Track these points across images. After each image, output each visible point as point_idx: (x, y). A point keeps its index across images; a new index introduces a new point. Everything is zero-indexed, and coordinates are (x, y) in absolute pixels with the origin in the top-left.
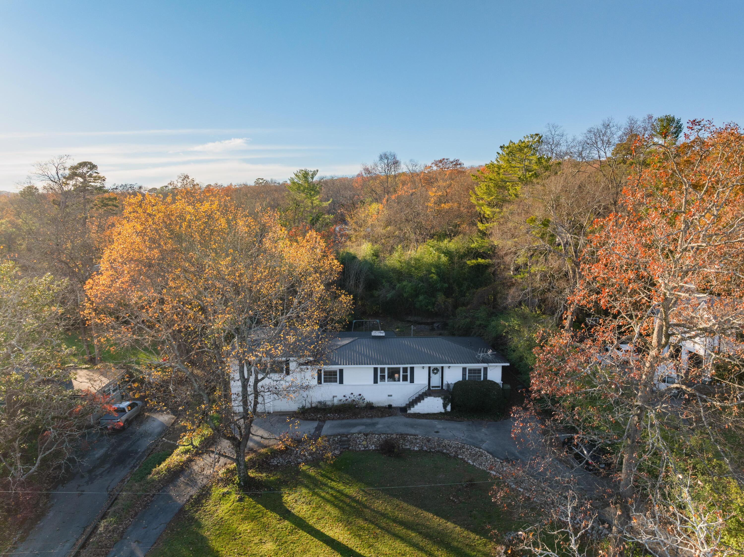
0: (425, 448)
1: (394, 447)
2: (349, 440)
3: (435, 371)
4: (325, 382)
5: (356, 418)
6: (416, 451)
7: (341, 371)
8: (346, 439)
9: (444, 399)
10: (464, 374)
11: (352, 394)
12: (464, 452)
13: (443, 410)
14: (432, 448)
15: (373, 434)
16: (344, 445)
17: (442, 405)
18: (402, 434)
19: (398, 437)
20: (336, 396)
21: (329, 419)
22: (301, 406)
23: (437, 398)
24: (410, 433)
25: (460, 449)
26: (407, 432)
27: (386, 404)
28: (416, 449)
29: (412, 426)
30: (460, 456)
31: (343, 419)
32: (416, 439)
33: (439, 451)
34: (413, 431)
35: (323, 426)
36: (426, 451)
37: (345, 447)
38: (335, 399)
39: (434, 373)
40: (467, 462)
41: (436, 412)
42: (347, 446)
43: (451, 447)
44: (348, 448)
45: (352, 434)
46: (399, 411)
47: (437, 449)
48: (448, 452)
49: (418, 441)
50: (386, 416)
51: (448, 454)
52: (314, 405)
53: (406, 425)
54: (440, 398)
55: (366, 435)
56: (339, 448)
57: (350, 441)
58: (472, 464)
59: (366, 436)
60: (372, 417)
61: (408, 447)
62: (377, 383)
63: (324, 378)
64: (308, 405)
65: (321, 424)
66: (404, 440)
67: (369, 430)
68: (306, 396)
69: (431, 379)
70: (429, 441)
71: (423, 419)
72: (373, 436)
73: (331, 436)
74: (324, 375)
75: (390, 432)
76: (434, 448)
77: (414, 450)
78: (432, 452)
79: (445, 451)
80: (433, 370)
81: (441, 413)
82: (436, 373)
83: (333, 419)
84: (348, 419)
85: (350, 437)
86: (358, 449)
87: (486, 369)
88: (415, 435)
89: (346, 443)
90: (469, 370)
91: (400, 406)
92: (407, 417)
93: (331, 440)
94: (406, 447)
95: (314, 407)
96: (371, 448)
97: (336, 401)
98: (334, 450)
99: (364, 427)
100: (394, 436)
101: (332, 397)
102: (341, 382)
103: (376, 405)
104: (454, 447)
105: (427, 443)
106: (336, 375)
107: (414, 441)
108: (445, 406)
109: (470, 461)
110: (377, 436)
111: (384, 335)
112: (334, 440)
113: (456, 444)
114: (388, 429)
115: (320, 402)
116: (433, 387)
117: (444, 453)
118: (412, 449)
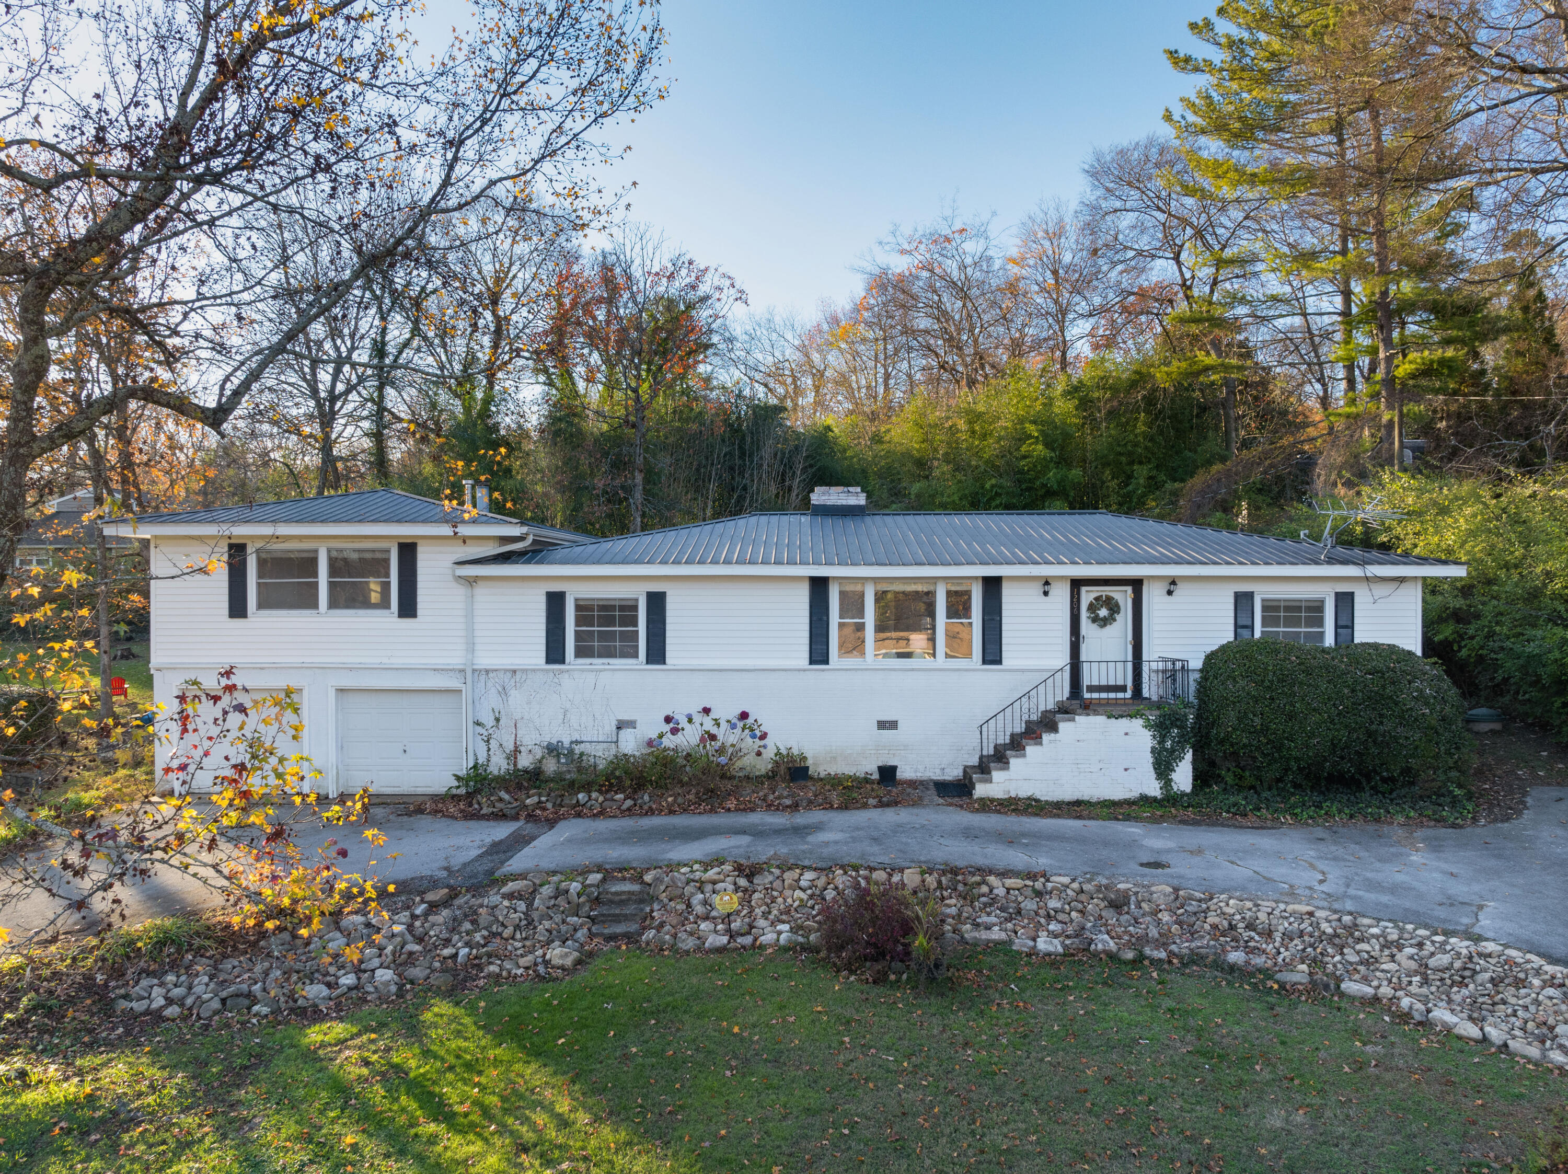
0: (1104, 942)
1: (907, 928)
2: (647, 897)
3: (1103, 612)
4: (580, 652)
5: (712, 811)
6: (1051, 960)
7: (657, 601)
8: (636, 887)
9: (1161, 728)
10: (1242, 625)
11: (707, 711)
12: (1370, 962)
13: (1154, 789)
14: (1144, 939)
15: (785, 867)
16: (617, 919)
17: (1149, 759)
18: (955, 871)
19: (931, 880)
20: (631, 724)
21: (579, 815)
22: (463, 767)
23: (1124, 724)
24: (1001, 865)
25: (1338, 941)
26: (980, 861)
27: (869, 767)
28: (1044, 944)
29: (1010, 839)
30: (1351, 987)
31: (650, 812)
32: (1039, 894)
33: (1195, 959)
34: (1017, 858)
35: (533, 838)
36: (1112, 956)
37: (619, 929)
38: (626, 734)
39: (1095, 619)
40: (1426, 1024)
41: (1118, 794)
42: (633, 927)
43: (1268, 934)
44: (631, 938)
45: (673, 867)
46: (932, 791)
47: (1183, 947)
48: (1259, 961)
49: (1054, 903)
50: (865, 806)
51: (1267, 974)
52: (525, 762)
53: (969, 834)
54: (1137, 724)
55: (750, 871)
56: (581, 934)
57: (653, 899)
58: (1472, 1031)
59: (750, 877)
60: (795, 807)
61: (996, 934)
62: (826, 661)
63: (578, 636)
64: (498, 765)
65: (530, 828)
66: (968, 897)
67: (764, 851)
68: (489, 721)
69: (1083, 648)
70: (1118, 904)
71: (1058, 816)
72: (789, 876)
73: (554, 873)
74: (579, 621)
75: (885, 859)
76: (1163, 941)
77: (1033, 953)
78: (1153, 962)
79: (1236, 957)
80: (1092, 608)
81: (1144, 800)
82: (1104, 622)
83: (602, 813)
84: (671, 812)
85: (657, 880)
86: (689, 943)
87: (1345, 601)
88: (1032, 876)
89: (630, 909)
90: (1268, 607)
91: (937, 776)
92: (977, 811)
93: (547, 891)
94: (984, 935)
95: (526, 771)
96: (768, 938)
97: (630, 743)
98: (549, 942)
99: (745, 840)
100: (911, 878)
101: (611, 727)
102: (657, 654)
103: (821, 767)
104: (1288, 936)
105: (1110, 916)
106: (634, 622)
107: (1029, 905)
108: (1163, 767)
109: (1442, 1014)
110: (809, 875)
111: (861, 500)
112: (560, 892)
113: (1301, 918)
114: (876, 849)
115: (553, 750)
116: (1091, 689)
117: (1233, 968)
118: (1021, 943)
